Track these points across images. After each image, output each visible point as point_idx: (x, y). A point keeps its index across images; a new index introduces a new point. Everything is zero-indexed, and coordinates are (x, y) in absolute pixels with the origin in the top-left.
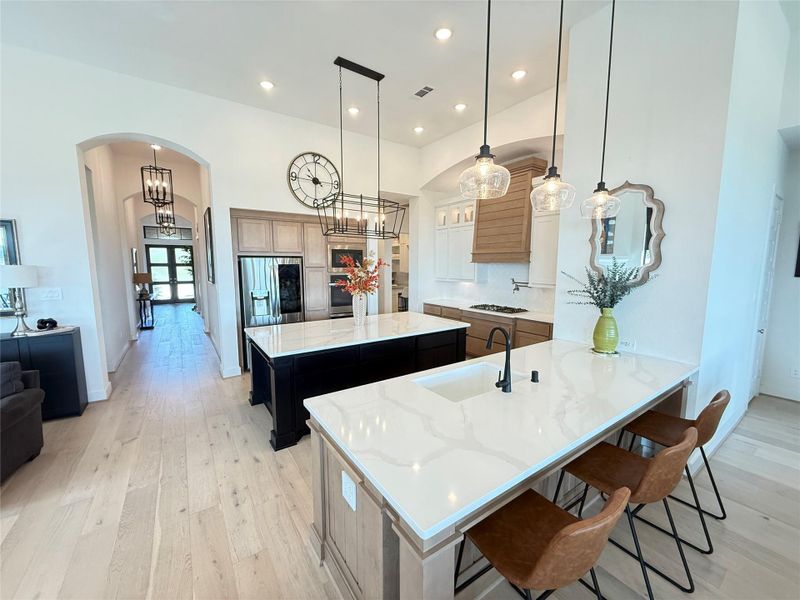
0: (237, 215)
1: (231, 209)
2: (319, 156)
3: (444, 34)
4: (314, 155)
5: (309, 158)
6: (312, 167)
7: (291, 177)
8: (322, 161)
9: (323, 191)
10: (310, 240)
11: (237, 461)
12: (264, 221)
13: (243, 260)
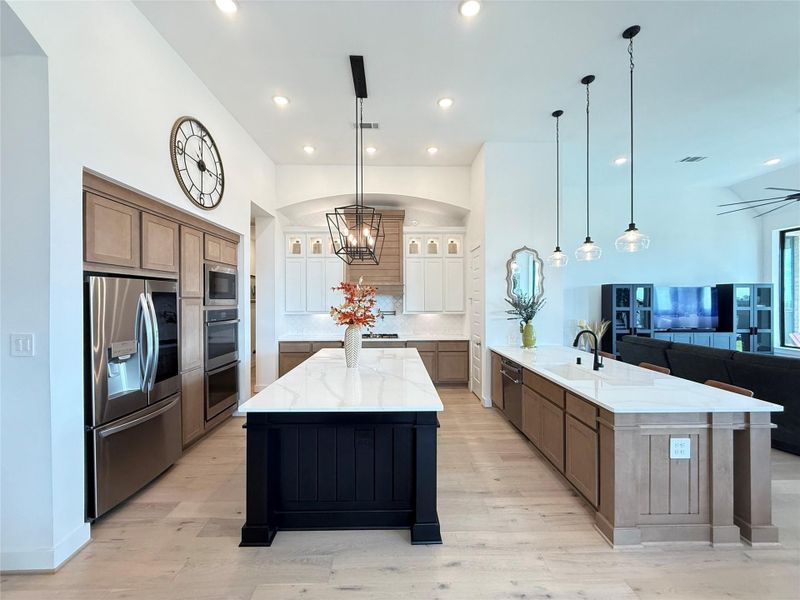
1: (85, 170)
2: (208, 134)
4: (201, 127)
5: (196, 129)
6: (198, 142)
7: (175, 149)
8: (208, 139)
9: (209, 183)
10: (187, 254)
11: (443, 586)
12: (129, 211)
13: (92, 279)
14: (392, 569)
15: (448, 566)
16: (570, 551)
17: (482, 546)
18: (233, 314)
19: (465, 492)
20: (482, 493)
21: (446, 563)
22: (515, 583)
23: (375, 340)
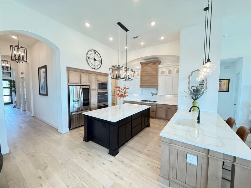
0: (69, 69)
1: (67, 67)
2: (96, 51)
3: (153, 24)
4: (95, 51)
5: (93, 52)
6: (94, 55)
7: (87, 57)
8: (97, 53)
9: (97, 63)
10: (92, 80)
11: (104, 164)
12: (77, 72)
13: (70, 86)
14: (99, 156)
15: (110, 161)
16: (143, 175)
17: (122, 162)
18: (107, 93)
19: (135, 149)
20: (139, 151)
21: (110, 160)
22: (118, 172)
23: (147, 102)
